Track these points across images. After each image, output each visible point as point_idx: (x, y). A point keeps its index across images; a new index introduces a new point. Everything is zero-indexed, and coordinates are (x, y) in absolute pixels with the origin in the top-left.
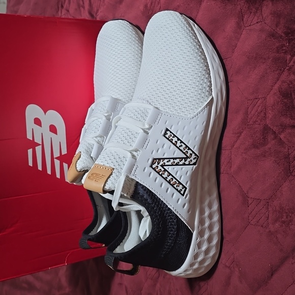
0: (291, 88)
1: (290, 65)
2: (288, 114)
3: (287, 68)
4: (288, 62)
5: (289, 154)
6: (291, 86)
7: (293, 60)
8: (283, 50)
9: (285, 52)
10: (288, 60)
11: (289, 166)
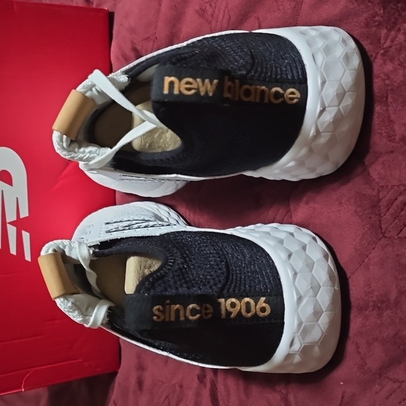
0: (388, 85)
1: (385, 46)
2: (383, 132)
3: (382, 51)
4: (382, 41)
5: (379, 201)
6: (387, 82)
7: (390, 37)
8: (375, 21)
9: (379, 25)
10: (382, 39)
11: (380, 221)
